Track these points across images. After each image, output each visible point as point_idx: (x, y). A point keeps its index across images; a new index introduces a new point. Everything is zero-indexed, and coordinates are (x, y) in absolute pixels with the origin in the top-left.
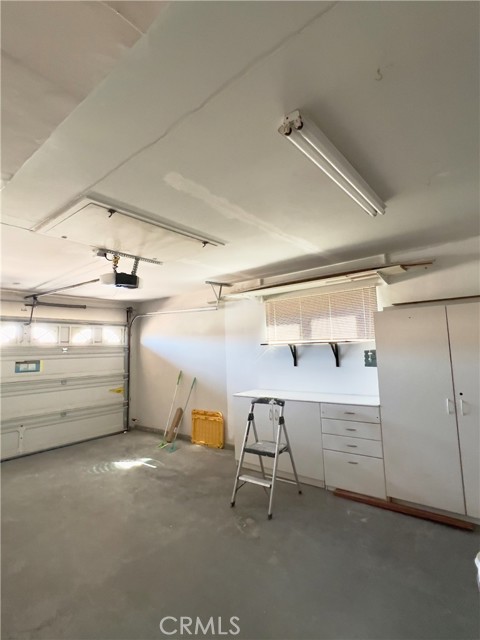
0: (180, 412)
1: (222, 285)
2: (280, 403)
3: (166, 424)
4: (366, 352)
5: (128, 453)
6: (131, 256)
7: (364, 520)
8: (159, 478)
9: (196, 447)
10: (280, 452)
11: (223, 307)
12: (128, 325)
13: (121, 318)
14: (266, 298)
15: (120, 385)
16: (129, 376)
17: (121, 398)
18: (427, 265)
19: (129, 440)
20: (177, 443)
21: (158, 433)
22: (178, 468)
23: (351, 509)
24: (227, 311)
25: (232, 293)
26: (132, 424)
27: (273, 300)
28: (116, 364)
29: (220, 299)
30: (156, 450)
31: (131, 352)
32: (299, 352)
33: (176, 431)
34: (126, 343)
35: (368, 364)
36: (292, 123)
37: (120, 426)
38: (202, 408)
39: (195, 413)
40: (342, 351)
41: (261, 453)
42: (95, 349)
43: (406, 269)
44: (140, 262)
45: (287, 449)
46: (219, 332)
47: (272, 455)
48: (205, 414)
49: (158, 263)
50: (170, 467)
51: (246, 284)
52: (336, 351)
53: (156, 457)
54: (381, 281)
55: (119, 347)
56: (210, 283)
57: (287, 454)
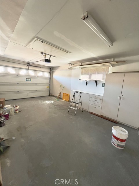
0: (61, 93)
1: (72, 64)
2: (81, 93)
3: (57, 95)
4: (103, 84)
5: (49, 100)
6: (49, 55)
7: (94, 118)
8: (54, 105)
9: (63, 101)
10: (79, 103)
11: (72, 70)
12: (50, 72)
13: (49, 71)
14: (82, 68)
15: (48, 86)
16: (50, 84)
17: (48, 89)
18: (124, 62)
19: (50, 98)
20: (59, 99)
21: (56, 97)
22: (59, 104)
23: (92, 116)
24: (72, 71)
25: (74, 66)
26: (50, 94)
27: (84, 69)
28: (47, 81)
29: (71, 68)
30: (55, 100)
31: (51, 79)
32: (88, 82)
33: (59, 97)
34: (50, 77)
35: (103, 86)
36: (85, 16)
37: (48, 94)
38: (65, 93)
39: (64, 94)
40: (98, 83)
41: (75, 103)
42: (43, 78)
43: (118, 63)
44: (51, 56)
45: (81, 103)
46: (70, 76)
47: (77, 103)
48: (66, 94)
49: (56, 57)
50: (57, 103)
51: (78, 64)
52: (96, 83)
53: (55, 101)
54: (111, 66)
55: (48, 78)
56: (69, 63)
57: (81, 104)
